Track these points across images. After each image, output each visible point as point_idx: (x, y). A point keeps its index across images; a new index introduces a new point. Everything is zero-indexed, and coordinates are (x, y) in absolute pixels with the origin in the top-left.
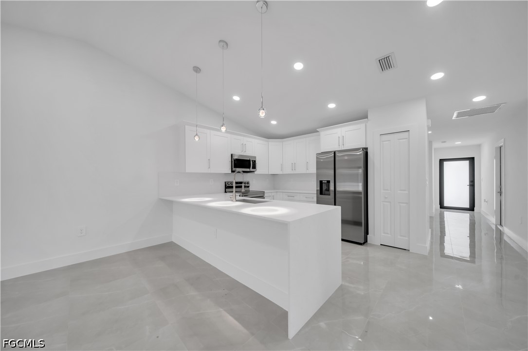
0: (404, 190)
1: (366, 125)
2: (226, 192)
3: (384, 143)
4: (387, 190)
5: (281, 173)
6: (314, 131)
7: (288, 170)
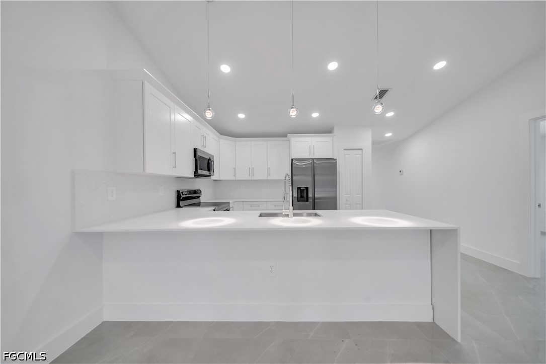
0: (359, 194)
1: (333, 139)
2: (178, 206)
3: (346, 156)
4: (348, 194)
5: (233, 178)
6: (284, 135)
7: (243, 176)
